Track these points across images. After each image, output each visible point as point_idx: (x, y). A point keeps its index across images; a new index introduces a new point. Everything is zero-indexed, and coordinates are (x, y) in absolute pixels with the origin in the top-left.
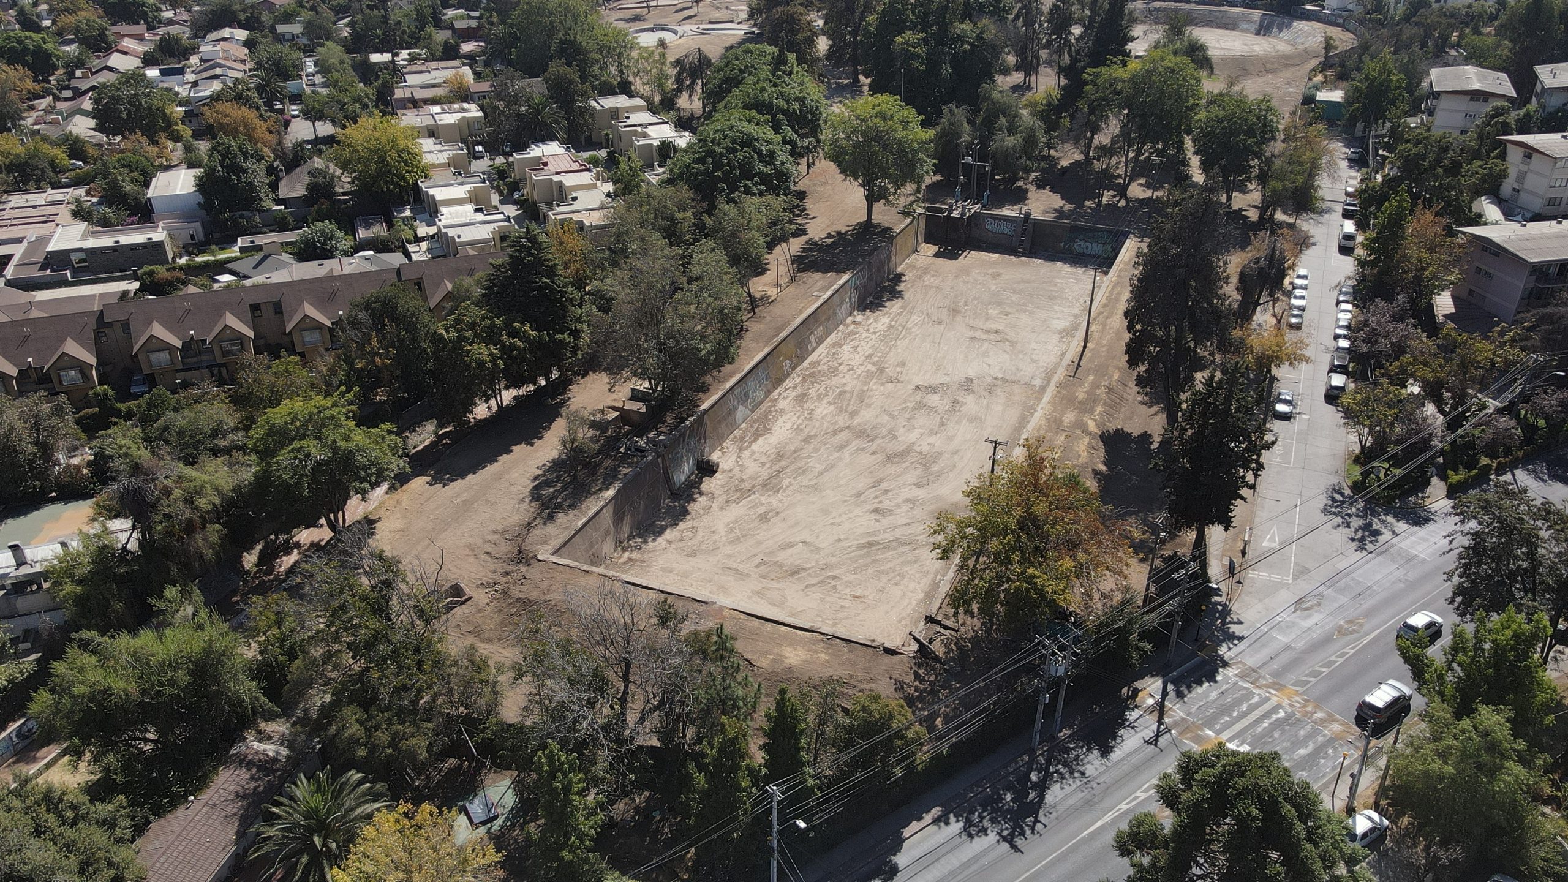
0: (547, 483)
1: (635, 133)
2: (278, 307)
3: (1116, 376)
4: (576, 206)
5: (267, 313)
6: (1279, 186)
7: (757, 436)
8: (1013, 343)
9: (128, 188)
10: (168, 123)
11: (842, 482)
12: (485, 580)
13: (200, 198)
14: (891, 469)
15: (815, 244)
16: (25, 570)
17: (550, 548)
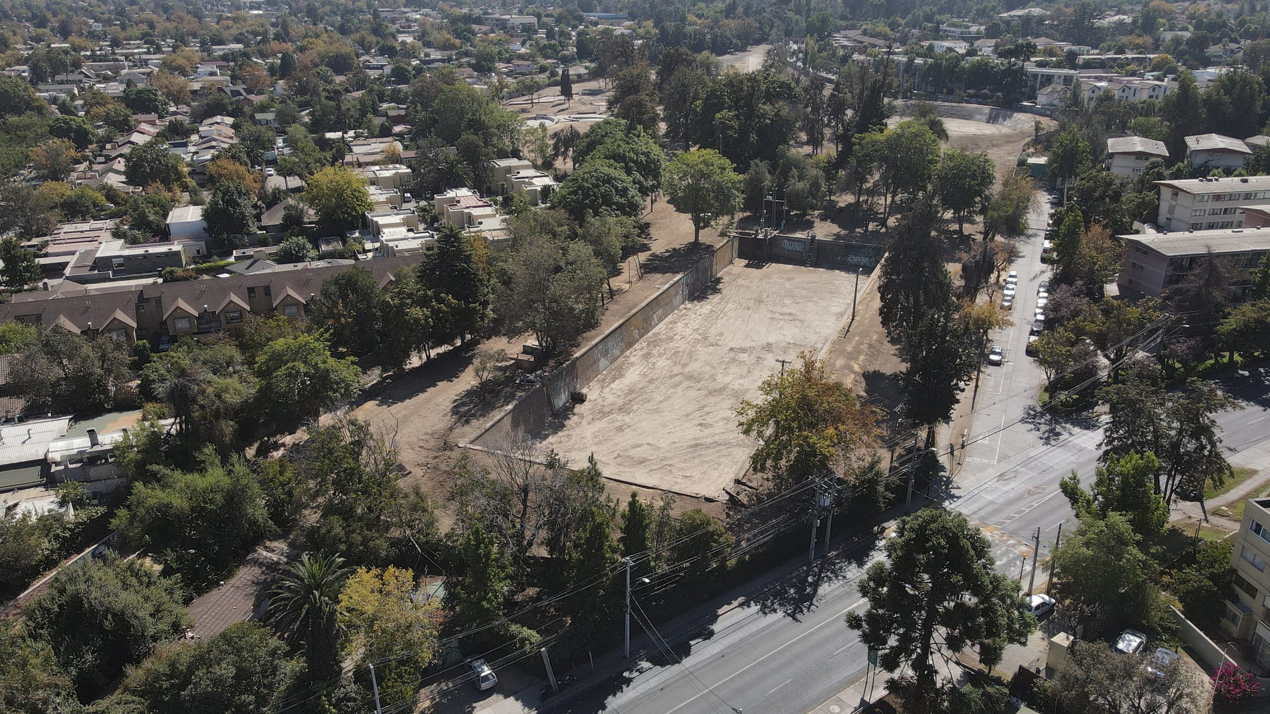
0: (463, 404)
1: (524, 182)
2: (267, 291)
3: (875, 337)
4: (482, 227)
5: (260, 294)
6: (995, 214)
7: (614, 379)
8: (801, 321)
9: (152, 218)
10: (179, 176)
11: (676, 407)
12: (420, 462)
13: (205, 224)
14: (713, 400)
15: (657, 256)
16: (97, 448)
17: (467, 440)
